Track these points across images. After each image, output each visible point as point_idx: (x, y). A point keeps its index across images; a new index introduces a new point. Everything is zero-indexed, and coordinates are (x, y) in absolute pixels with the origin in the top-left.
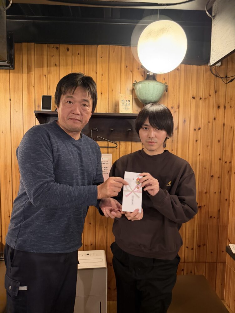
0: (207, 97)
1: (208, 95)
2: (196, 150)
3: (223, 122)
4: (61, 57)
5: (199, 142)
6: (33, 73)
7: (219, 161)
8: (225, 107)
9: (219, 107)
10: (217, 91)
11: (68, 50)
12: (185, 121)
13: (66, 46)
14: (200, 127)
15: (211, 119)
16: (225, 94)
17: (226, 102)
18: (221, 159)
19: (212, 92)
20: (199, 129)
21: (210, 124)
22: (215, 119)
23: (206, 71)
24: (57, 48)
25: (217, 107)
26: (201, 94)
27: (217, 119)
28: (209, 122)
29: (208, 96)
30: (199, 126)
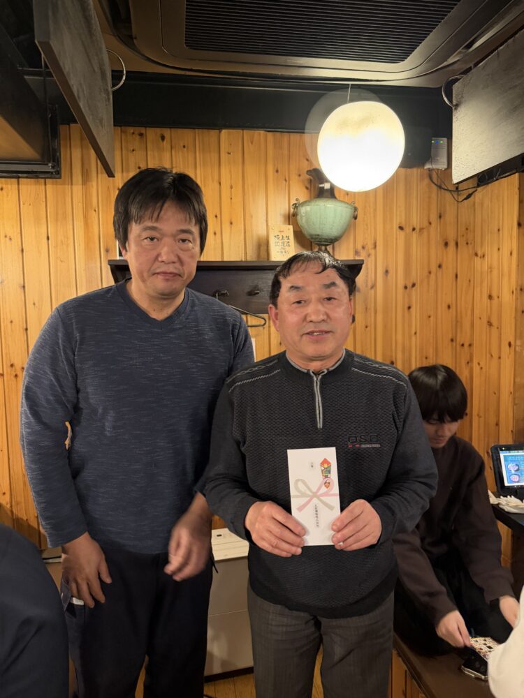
0: (425, 226)
1: (425, 224)
2: (410, 326)
3: (455, 271)
4: (149, 153)
5: (413, 309)
6: (94, 184)
7: (450, 343)
8: (457, 244)
9: (446, 244)
10: (442, 214)
11: (163, 138)
12: (387, 272)
13: (159, 131)
14: (415, 281)
15: (434, 268)
16: (456, 220)
17: (459, 234)
18: (454, 339)
19: (434, 217)
20: (414, 285)
21: (433, 276)
22: (440, 266)
23: (422, 179)
24: (141, 135)
25: (444, 243)
26: (415, 221)
27: (444, 266)
28: (430, 273)
29: (428, 224)
30: (413, 280)
